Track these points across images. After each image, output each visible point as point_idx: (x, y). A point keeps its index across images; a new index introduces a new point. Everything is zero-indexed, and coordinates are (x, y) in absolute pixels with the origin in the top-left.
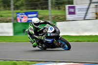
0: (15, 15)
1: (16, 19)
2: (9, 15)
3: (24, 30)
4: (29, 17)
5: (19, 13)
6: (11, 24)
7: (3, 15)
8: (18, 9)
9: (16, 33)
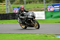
0: (46, 7)
1: (47, 9)
2: (43, 6)
3: (52, 16)
4: (55, 8)
5: (48, 5)
6: (43, 12)
7: (39, 7)
8: (48, 3)
9: (46, 17)
